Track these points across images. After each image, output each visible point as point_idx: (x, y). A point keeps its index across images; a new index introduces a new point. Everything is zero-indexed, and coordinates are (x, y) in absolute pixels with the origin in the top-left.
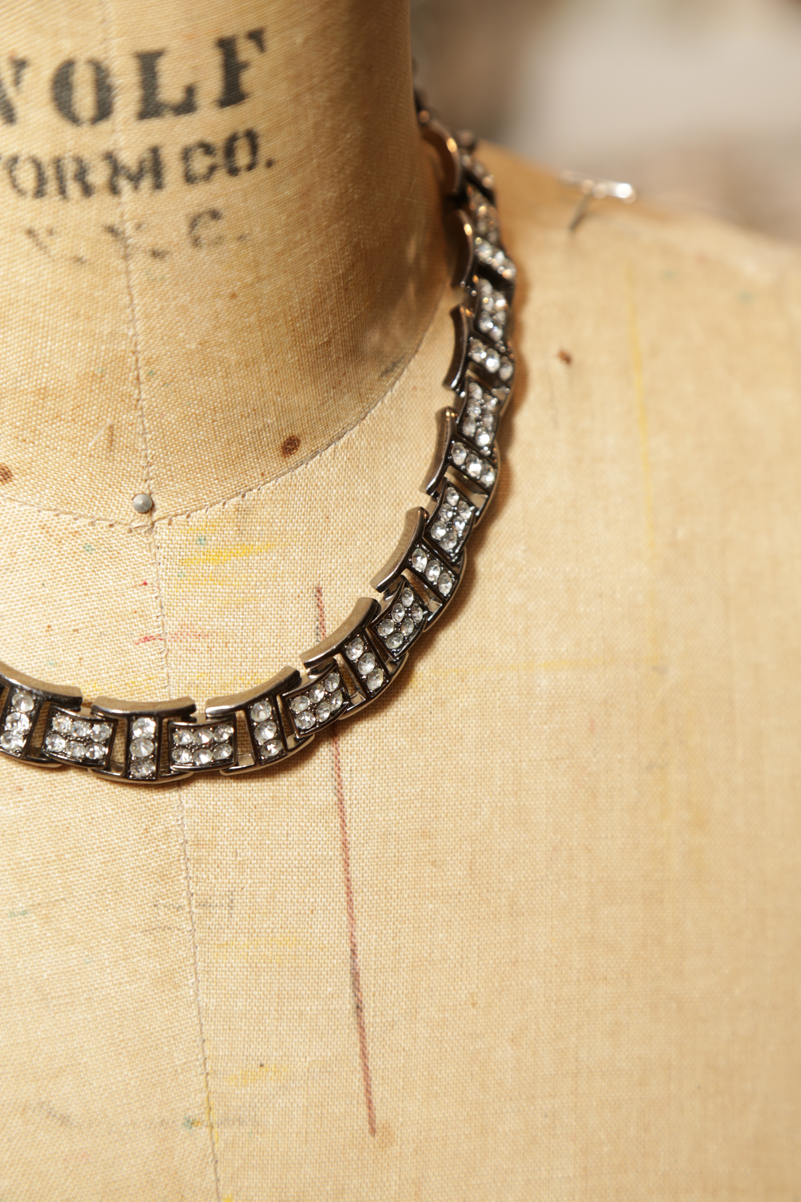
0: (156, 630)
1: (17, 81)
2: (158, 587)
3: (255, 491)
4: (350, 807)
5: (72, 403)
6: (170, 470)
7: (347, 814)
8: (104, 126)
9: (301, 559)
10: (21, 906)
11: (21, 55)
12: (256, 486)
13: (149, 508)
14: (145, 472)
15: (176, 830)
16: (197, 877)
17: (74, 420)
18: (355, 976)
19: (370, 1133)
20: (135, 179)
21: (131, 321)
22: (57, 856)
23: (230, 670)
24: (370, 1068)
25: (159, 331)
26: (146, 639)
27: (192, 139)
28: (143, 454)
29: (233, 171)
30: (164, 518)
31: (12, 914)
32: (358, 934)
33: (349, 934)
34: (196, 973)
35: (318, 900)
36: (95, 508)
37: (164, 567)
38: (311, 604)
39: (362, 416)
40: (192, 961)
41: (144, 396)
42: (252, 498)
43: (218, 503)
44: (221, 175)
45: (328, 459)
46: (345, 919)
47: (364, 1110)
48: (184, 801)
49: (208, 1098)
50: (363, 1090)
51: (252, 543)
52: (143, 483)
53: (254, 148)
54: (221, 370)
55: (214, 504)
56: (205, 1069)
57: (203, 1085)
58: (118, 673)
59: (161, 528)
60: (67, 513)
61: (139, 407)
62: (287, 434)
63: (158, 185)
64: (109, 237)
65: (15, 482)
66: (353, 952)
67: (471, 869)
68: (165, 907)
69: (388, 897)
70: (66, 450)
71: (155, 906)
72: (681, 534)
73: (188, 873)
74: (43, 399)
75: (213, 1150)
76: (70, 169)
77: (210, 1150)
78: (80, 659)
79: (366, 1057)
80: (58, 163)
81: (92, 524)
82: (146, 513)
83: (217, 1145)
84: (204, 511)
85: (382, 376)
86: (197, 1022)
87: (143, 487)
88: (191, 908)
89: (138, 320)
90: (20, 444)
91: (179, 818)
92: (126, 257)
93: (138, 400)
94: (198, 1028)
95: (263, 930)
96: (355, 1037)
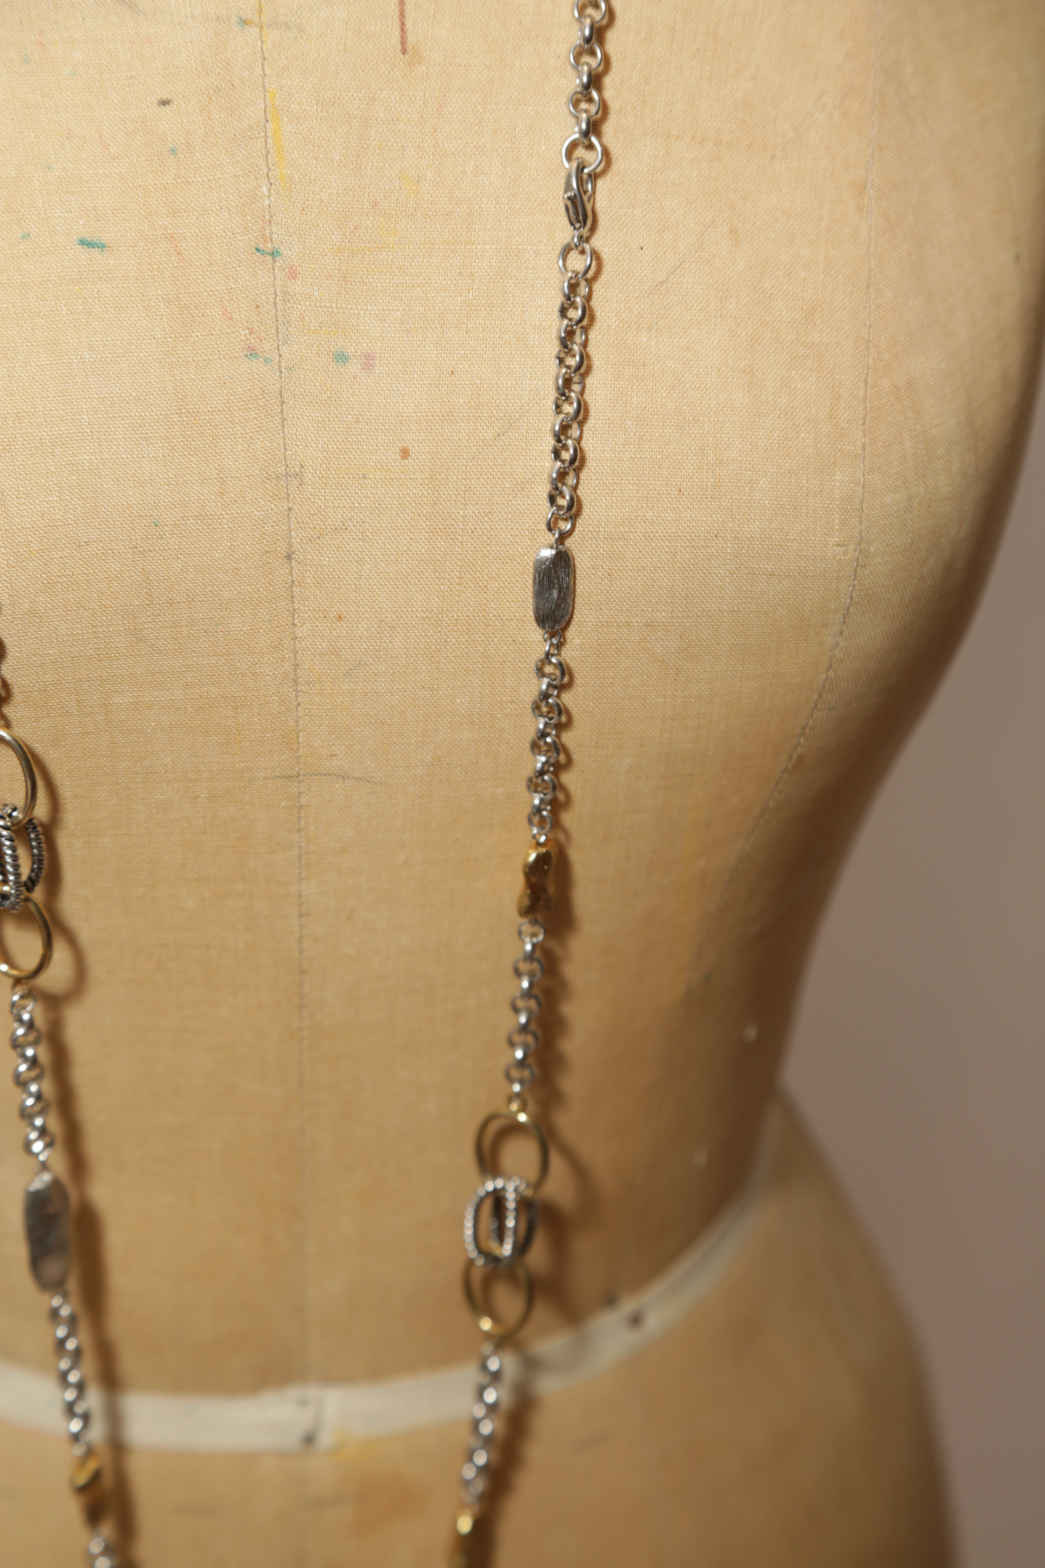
19: (401, 51)
47: (398, 32)
49: (260, 1)
50: (398, 13)
75: (262, 48)
77: (259, 48)
83: (265, 44)
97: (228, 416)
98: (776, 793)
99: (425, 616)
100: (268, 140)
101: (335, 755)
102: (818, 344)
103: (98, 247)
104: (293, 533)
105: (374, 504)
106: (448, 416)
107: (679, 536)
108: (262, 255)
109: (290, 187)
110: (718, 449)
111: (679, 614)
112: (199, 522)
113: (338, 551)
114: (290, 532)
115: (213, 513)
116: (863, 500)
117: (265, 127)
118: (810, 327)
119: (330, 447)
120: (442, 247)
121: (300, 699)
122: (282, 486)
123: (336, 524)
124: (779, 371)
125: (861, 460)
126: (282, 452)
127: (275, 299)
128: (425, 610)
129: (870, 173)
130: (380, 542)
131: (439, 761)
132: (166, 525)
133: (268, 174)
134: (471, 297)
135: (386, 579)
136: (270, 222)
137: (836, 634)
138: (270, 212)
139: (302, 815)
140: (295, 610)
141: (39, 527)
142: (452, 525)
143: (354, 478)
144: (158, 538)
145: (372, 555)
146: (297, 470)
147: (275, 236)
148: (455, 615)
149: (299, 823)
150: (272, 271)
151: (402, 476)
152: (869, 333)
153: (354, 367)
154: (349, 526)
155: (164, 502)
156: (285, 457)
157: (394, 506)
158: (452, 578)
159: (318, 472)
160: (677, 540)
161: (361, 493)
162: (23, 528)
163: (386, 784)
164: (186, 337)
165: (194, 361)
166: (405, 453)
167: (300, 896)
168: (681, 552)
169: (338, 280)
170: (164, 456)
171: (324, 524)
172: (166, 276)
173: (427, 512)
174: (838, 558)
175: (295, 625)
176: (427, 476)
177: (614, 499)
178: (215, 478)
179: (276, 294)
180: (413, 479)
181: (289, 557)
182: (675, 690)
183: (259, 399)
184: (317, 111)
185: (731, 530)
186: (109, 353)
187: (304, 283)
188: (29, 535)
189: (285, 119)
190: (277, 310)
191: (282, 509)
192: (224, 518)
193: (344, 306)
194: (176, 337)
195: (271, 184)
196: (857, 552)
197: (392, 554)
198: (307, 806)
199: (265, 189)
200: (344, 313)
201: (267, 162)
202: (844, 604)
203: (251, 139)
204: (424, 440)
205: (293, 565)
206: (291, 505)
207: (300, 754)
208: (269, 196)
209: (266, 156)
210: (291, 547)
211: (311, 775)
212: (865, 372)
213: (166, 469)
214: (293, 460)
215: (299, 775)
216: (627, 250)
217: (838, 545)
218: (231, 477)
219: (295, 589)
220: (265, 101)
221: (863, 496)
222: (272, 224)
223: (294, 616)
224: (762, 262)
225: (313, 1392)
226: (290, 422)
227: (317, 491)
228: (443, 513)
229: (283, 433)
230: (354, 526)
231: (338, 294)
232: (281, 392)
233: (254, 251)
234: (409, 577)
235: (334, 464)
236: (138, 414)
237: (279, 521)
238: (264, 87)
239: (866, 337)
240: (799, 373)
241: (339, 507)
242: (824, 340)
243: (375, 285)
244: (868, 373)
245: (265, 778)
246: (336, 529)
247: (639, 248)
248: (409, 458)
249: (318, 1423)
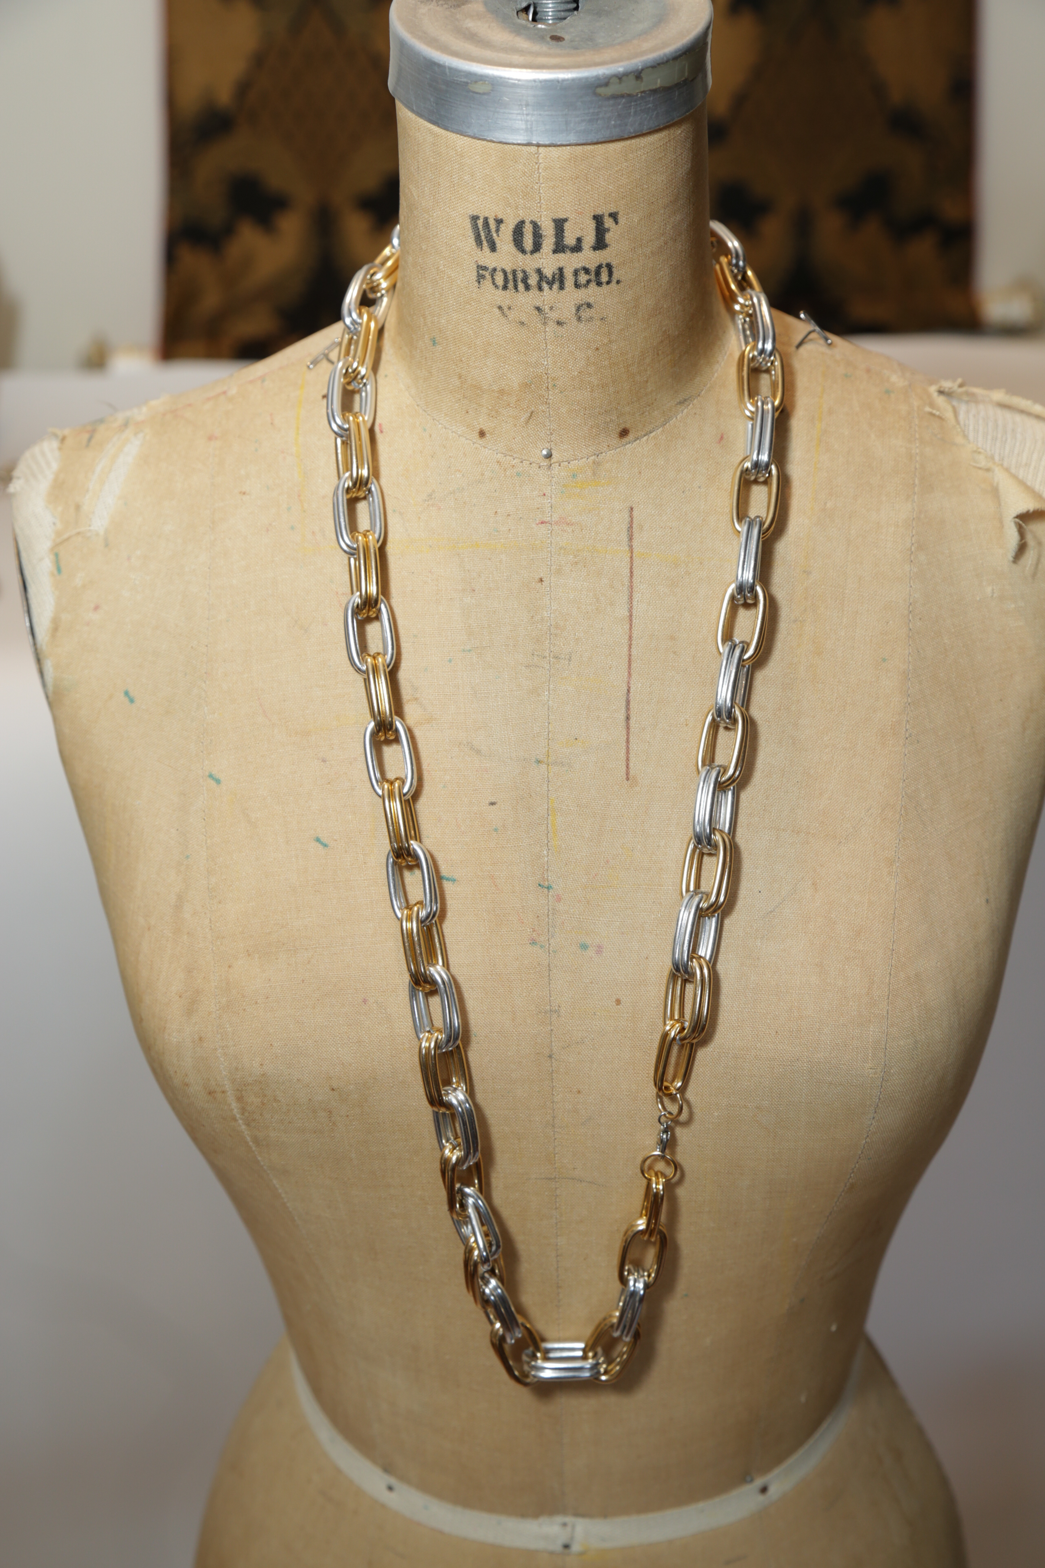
0: (548, 518)
1: (497, 231)
2: (551, 497)
3: (604, 454)
4: (635, 619)
5: (516, 398)
6: (561, 438)
7: (633, 622)
8: (536, 255)
9: (624, 492)
10: (468, 647)
11: (500, 217)
12: (605, 451)
13: (549, 456)
14: (549, 438)
15: (547, 619)
16: (555, 644)
17: (516, 407)
18: (628, 702)
19: (626, 779)
20: (550, 284)
21: (545, 357)
22: (488, 625)
23: (582, 543)
24: (630, 748)
25: (559, 364)
26: (542, 523)
27: (580, 265)
28: (548, 428)
29: (599, 284)
30: (557, 462)
31: (464, 651)
32: (632, 682)
33: (627, 682)
34: (549, 690)
35: (614, 663)
36: (524, 454)
37: (555, 487)
38: (626, 515)
39: (665, 423)
40: (548, 684)
41: (550, 397)
42: (602, 458)
43: (585, 457)
44: (593, 285)
45: (643, 443)
46: (626, 674)
47: (624, 768)
48: (552, 605)
49: (548, 751)
50: (625, 759)
51: (600, 481)
52: (548, 443)
53: (610, 274)
54: (589, 388)
55: (582, 458)
56: (548, 737)
57: (547, 744)
58: (527, 538)
59: (555, 468)
60: (510, 456)
61: (548, 403)
62: (623, 426)
63: (562, 287)
64: (537, 312)
65: (487, 438)
66: (628, 691)
67: (694, 659)
68: (537, 656)
69: (650, 666)
70: (512, 423)
71: (533, 655)
72: (829, 505)
73: (550, 641)
74: (502, 395)
75: (548, 776)
76: (520, 276)
77: (546, 776)
78: (509, 529)
79: (628, 743)
80: (514, 272)
81: (522, 462)
82: (548, 458)
83: (549, 774)
84: (577, 461)
85: (677, 404)
86: (547, 714)
87: (548, 445)
88: (550, 658)
89: (549, 357)
90: (491, 418)
91: (549, 613)
92: (545, 324)
93: (547, 399)
94: (547, 717)
95: (584, 674)
96: (624, 732)
97: (519, 977)
98: (838, 1203)
99: (628, 1094)
100: (549, 825)
101: (576, 1168)
102: (862, 951)
103: (452, 881)
104: (553, 1043)
105: (600, 1029)
106: (644, 982)
107: (776, 1058)
108: (542, 888)
109: (560, 851)
110: (800, 1009)
111: (775, 1102)
112: (500, 1035)
113: (579, 1054)
114: (552, 1043)
115: (508, 1031)
116: (886, 1043)
117: (547, 818)
118: (857, 941)
119: (576, 996)
120: (644, 887)
121: (556, 1136)
122: (548, 1017)
123: (578, 1040)
124: (838, 966)
125: (886, 1020)
126: (548, 998)
127: (548, 913)
128: (628, 1090)
129: (897, 853)
130: (603, 1051)
131: (637, 1175)
132: (481, 1036)
133: (547, 844)
134: (659, 915)
135: (606, 1072)
136: (547, 870)
137: (870, 1119)
138: (548, 865)
139: (558, 1200)
140: (553, 1086)
141: (410, 1035)
142: (644, 1044)
143: (589, 1014)
144: (476, 1043)
145: (598, 1058)
146: (557, 1008)
147: (550, 878)
148: (645, 1095)
149: (556, 1205)
150: (547, 897)
151: (616, 1015)
152: (893, 945)
153: (591, 952)
154: (585, 1041)
155: (481, 1023)
156: (550, 1001)
157: (611, 1032)
158: (644, 1074)
159: (568, 1010)
160: (775, 1060)
161: (593, 1023)
162: (401, 1035)
163: (606, 1186)
164: (498, 932)
165: (501, 945)
166: (618, 1002)
167: (557, 1245)
168: (777, 1068)
169: (584, 904)
170: (482, 998)
171: (571, 1040)
172: (488, 898)
173: (630, 1036)
174: (871, 1076)
175: (553, 1095)
176: (630, 1015)
177: (738, 1035)
178: (510, 1011)
179: (549, 910)
180: (622, 1017)
181: (550, 1057)
182: (774, 1144)
183: (536, 968)
184: (577, 810)
185: (807, 1057)
186: (454, 939)
187: (565, 905)
188: (404, 1039)
189: (559, 814)
190: (549, 919)
191: (547, 1030)
192: (514, 1033)
193: (587, 918)
194: (492, 932)
195: (549, 849)
196: (883, 1073)
197: (610, 1058)
198: (560, 1195)
199: (545, 852)
200: (587, 922)
201: (548, 837)
202: (875, 1102)
203: (540, 825)
204: (629, 995)
205: (553, 1061)
206: (552, 1028)
207: (556, 1166)
208: (548, 856)
209: (547, 834)
210: (552, 1051)
211: (562, 1179)
212: (890, 968)
213: (482, 1005)
214: (555, 1003)
215: (555, 1178)
216: (751, 893)
217: (871, 1069)
218: (519, 1011)
219: (554, 1074)
220: (548, 804)
221: (887, 1040)
222: (549, 871)
223: (553, 1089)
224: (831, 902)
225: (569, 1519)
226: (553, 982)
227: (567, 1021)
228: (639, 1037)
229: (549, 987)
230: (588, 1041)
231: (584, 911)
232: (549, 964)
233: (538, 886)
234: (619, 1072)
235: (578, 1006)
236: (468, 974)
237: (546, 1036)
238: (548, 797)
239: (891, 948)
240: (850, 967)
241: (580, 1030)
242: (865, 949)
243: (605, 907)
244: (891, 969)
245: (536, 1179)
246: (578, 1042)
247: (758, 892)
248: (621, 1005)
249: (572, 1538)
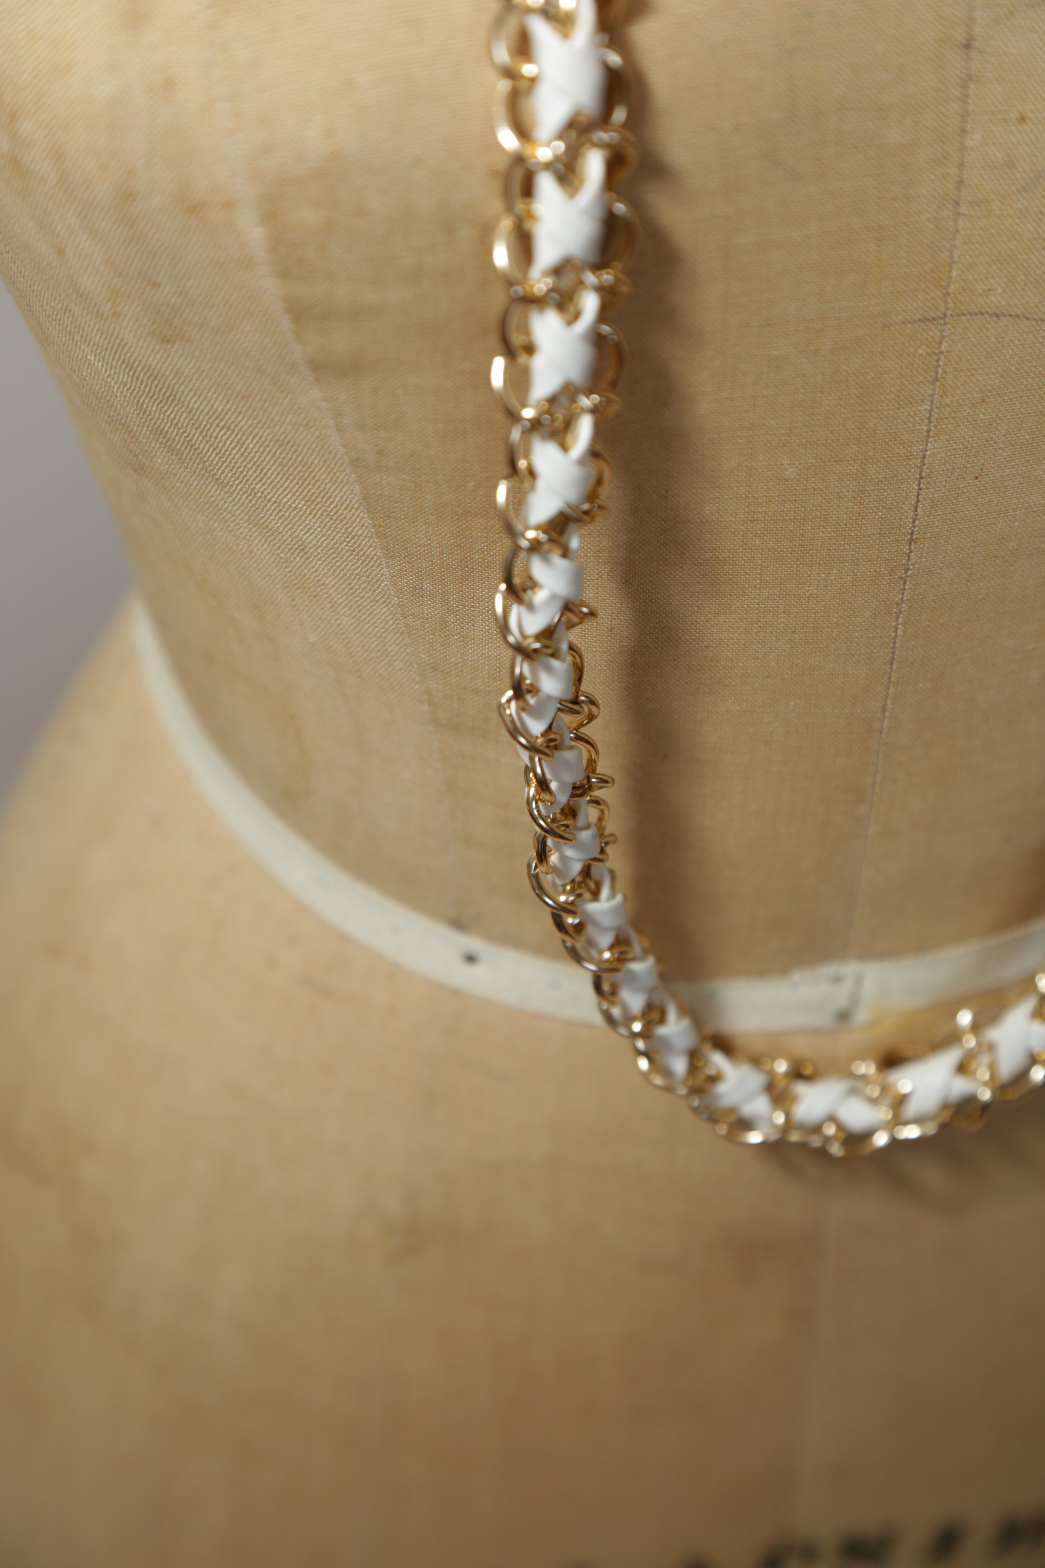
104: (977, 14)
112: (862, 6)
113: (1031, 33)
114: (974, 12)
132: (820, 13)
139: (941, 363)
140: (967, 113)
144: (809, 31)
149: (936, 373)
175: (965, 132)
198: (948, 352)
205: (973, 55)
207: (950, 291)
210: (971, 31)
215: (944, 315)
219: (971, 85)
223: (965, 119)
225: (850, 969)
245: (902, 323)
249: (855, 1000)
